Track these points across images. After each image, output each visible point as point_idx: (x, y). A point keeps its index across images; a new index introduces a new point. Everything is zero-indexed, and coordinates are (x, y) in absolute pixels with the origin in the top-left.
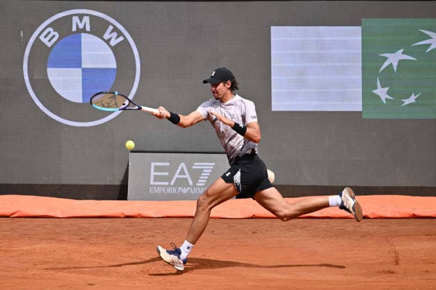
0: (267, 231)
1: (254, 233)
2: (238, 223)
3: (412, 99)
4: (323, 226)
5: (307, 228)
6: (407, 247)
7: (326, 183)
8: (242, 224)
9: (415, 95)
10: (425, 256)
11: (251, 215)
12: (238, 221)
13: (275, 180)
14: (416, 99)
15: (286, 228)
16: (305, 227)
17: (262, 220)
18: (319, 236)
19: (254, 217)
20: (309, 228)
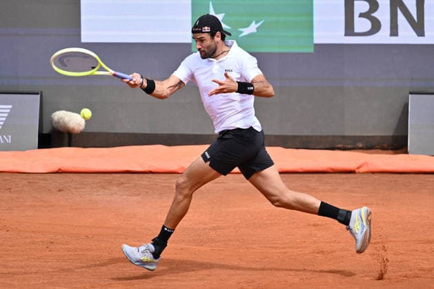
0: (76, 188)
1: (60, 191)
2: (39, 179)
3: (253, 28)
4: (144, 183)
5: (125, 185)
6: (246, 209)
7: (147, 130)
8: (46, 180)
9: (256, 23)
10: (268, 220)
11: (56, 170)
12: (40, 176)
13: (86, 126)
14: (257, 29)
15: (99, 185)
16: (123, 183)
17: (71, 175)
18: (139, 195)
19: (59, 172)
20: (127, 185)
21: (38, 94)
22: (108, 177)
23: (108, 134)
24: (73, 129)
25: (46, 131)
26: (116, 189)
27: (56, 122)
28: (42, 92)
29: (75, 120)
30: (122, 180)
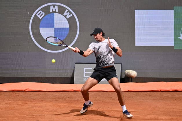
0: (135, 97)
1: (129, 98)
4: (158, 95)
8: (124, 94)
13: (137, 75)
15: (142, 96)
16: (151, 95)
17: (132, 92)
18: (157, 99)
19: (129, 91)
20: (152, 96)
21: (120, 64)
22: (145, 93)
23: (144, 78)
24: (133, 76)
25: (123, 77)
26: (148, 97)
27: (126, 74)
28: (121, 64)
29: (133, 73)
30: (151, 94)
